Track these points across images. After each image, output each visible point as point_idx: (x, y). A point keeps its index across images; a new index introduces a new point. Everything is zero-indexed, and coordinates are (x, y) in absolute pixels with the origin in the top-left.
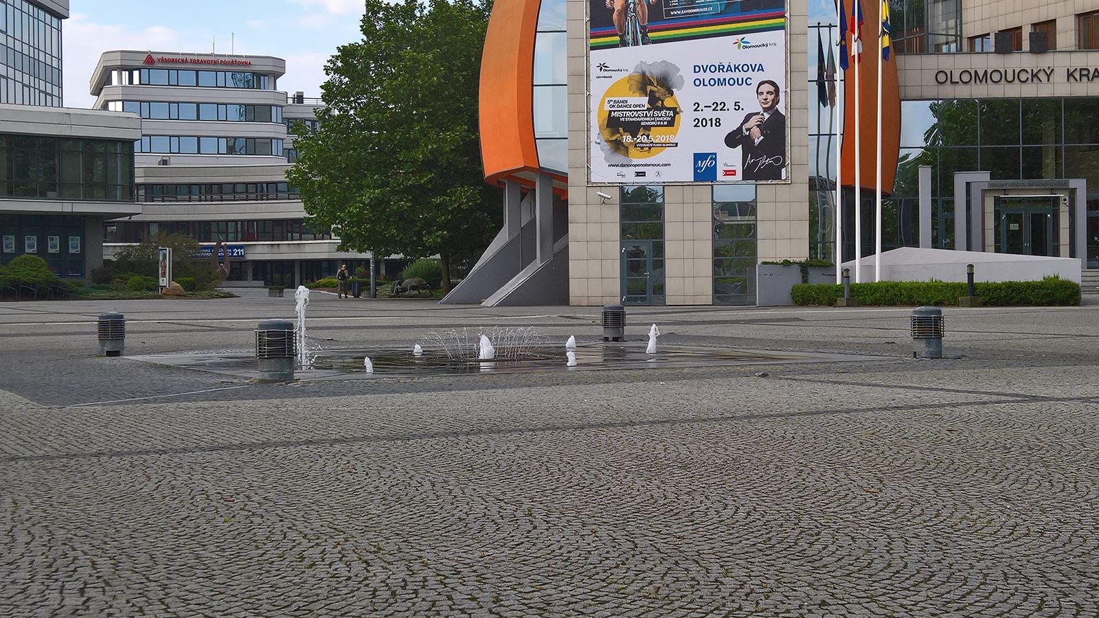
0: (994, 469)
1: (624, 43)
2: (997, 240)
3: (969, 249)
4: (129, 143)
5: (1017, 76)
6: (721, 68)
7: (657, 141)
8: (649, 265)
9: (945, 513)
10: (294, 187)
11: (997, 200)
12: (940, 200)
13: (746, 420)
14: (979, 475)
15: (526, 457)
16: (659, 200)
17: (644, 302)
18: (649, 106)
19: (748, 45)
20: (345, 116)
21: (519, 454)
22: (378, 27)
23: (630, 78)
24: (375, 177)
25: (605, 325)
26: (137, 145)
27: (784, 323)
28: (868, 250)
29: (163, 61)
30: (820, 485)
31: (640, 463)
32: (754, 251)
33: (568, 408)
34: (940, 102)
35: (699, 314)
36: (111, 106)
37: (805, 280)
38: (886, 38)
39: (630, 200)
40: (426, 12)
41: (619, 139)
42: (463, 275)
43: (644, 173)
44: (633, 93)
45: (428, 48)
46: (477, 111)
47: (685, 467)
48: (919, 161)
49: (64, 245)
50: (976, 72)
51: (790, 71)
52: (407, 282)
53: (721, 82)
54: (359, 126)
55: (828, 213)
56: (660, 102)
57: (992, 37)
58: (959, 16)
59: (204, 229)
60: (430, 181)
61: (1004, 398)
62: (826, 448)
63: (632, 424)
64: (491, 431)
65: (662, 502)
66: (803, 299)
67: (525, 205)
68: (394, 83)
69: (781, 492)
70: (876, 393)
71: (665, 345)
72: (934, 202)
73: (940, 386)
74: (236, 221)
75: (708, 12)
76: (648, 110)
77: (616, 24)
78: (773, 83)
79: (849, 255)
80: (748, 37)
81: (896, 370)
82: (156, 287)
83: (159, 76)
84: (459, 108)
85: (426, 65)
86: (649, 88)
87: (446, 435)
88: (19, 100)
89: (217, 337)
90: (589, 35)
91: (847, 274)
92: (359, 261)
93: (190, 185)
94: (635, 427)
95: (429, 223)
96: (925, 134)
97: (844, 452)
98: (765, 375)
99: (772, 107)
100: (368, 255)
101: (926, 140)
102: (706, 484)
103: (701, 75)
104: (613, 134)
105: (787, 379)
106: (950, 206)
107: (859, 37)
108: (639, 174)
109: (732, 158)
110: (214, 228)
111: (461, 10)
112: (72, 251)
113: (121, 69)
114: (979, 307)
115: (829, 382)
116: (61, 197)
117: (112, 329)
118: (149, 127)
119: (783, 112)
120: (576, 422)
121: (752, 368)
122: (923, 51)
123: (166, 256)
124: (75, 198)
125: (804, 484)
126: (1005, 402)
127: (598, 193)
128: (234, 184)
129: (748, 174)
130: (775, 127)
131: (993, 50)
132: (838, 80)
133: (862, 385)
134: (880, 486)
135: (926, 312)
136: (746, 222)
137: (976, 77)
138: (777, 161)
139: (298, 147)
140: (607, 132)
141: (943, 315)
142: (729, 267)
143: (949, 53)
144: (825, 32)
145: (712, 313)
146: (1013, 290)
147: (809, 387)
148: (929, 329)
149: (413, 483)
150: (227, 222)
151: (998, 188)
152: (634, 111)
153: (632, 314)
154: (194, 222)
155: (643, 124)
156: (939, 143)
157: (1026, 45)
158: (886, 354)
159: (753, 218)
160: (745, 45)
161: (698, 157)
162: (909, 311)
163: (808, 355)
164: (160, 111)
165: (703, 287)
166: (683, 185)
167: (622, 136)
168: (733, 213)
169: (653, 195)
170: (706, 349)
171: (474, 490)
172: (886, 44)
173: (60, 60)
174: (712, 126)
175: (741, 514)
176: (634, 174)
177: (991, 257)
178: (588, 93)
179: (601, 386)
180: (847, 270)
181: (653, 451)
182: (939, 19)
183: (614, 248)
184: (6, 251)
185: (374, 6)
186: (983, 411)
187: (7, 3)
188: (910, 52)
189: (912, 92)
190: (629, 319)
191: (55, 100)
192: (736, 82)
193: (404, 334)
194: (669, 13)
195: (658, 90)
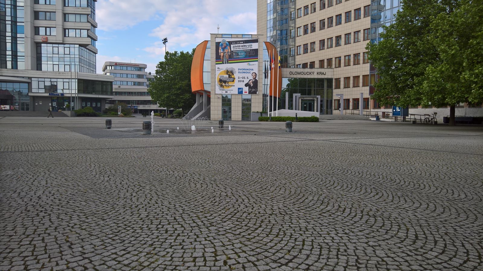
1: (223, 63)
2: (302, 108)
3: (296, 110)
4: (112, 82)
5: (306, 73)
6: (244, 69)
8: (228, 112)
9: (298, 162)
10: (149, 93)
11: (302, 100)
12: (290, 99)
14: (304, 155)
15: (206, 150)
17: (227, 120)
20: (160, 78)
22: (168, 58)
23: (224, 71)
24: (167, 91)
25: (219, 124)
26: (113, 82)
27: (257, 125)
28: (275, 110)
29: (119, 64)
30: (271, 156)
32: (250, 109)
34: (290, 78)
35: (239, 122)
36: (107, 74)
37: (261, 116)
39: (224, 98)
40: (179, 55)
42: (187, 113)
45: (179, 63)
46: (190, 77)
48: (286, 91)
49: (96, 105)
51: (259, 71)
52: (174, 115)
53: (244, 72)
54: (163, 79)
55: (266, 102)
57: (302, 65)
58: (295, 60)
59: (128, 102)
60: (180, 92)
66: (261, 120)
67: (201, 98)
68: (172, 70)
71: (232, 128)
74: (135, 100)
75: (241, 57)
77: (221, 59)
78: (255, 73)
79: (271, 111)
80: (250, 63)
81: (282, 134)
82: (118, 114)
83: (118, 68)
85: (179, 67)
88: (86, 72)
89: (132, 125)
90: (215, 61)
91: (270, 115)
92: (163, 110)
93: (125, 92)
95: (179, 102)
96: (287, 85)
98: (255, 135)
99: (255, 78)
100: (165, 108)
103: (240, 71)
105: (260, 136)
106: (292, 101)
107: (274, 64)
108: (226, 92)
109: (246, 89)
110: (130, 102)
111: (187, 55)
112: (98, 106)
113: (109, 66)
114: (298, 122)
115: (269, 136)
116: (96, 94)
117: (109, 123)
118: (116, 79)
119: (257, 79)
122: (287, 67)
123: (120, 108)
124: (99, 94)
127: (217, 96)
128: (135, 92)
129: (250, 93)
130: (256, 83)
131: (302, 67)
132: (269, 73)
133: (276, 137)
134: (284, 157)
135: (288, 123)
136: (249, 103)
137: (298, 73)
138: (256, 90)
139: (150, 84)
140: (219, 83)
141: (292, 123)
142: (245, 113)
143: (292, 68)
144: (266, 62)
145: (241, 122)
146: (305, 119)
147: (265, 137)
148: (289, 126)
149: (181, 155)
150: (133, 100)
151: (302, 97)
154: (126, 100)
156: (290, 87)
157: (309, 67)
158: (280, 131)
159: (251, 102)
161: (239, 89)
162: (284, 123)
163: (263, 131)
164: (118, 75)
165: (240, 117)
166: (235, 95)
168: (246, 101)
169: (229, 97)
170: (241, 129)
172: (280, 65)
173: (95, 63)
174: (242, 82)
175: (255, 162)
177: (300, 112)
178: (215, 74)
182: (290, 60)
183: (220, 108)
184: (83, 106)
185: (167, 53)
186: (303, 142)
187: (83, 50)
188: (284, 67)
189: (284, 76)
190: (224, 123)
191: (94, 72)
192: (247, 72)
193: (174, 125)
194: (233, 57)
195: (231, 74)
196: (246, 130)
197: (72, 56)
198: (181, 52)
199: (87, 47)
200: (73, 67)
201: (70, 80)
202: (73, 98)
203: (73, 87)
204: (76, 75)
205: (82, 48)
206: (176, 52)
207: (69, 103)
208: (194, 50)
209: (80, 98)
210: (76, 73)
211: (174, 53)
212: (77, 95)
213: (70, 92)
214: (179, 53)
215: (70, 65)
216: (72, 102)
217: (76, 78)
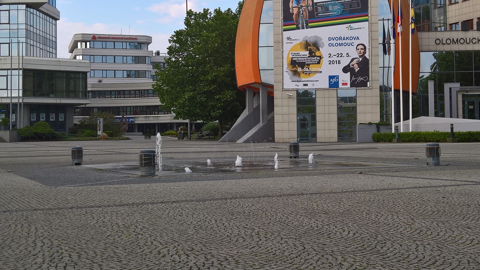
0: (463, 214)
1: (298, 28)
2: (464, 113)
3: (451, 117)
4: (85, 73)
5: (471, 41)
6: (340, 38)
7: (313, 70)
8: (310, 124)
9: (441, 234)
10: (156, 92)
11: (463, 96)
12: (438, 95)
13: (353, 193)
14: (456, 217)
15: (256, 209)
16: (314, 96)
17: (308, 141)
18: (309, 55)
19: (352, 28)
20: (177, 61)
21: (253, 207)
22: (191, 23)
23: (301, 43)
24: (190, 87)
25: (290, 151)
26: (88, 74)
27: (369, 150)
28: (406, 118)
29: (100, 38)
30: (386, 221)
31: (306, 211)
32: (355, 118)
33: (274, 187)
34: (437, 52)
35: (332, 146)
36: (78, 57)
37: (378, 131)
38: (413, 24)
39: (301, 96)
40: (212, 16)
41: (296, 70)
42: (228, 129)
43: (307, 84)
44: (302, 50)
45: (213, 31)
46: (234, 58)
47: (326, 213)
48: (428, 78)
49: (57, 117)
50: (453, 39)
51: (371, 39)
52: (204, 133)
53: (341, 45)
54: (183, 65)
55: (388, 102)
56: (314, 53)
57: (460, 24)
58: (445, 15)
59: (117, 110)
60: (214, 89)
61: (467, 183)
62: (389, 205)
63: (303, 194)
64: (241, 197)
65: (316, 229)
66: (377, 139)
67: (255, 99)
68: (199, 47)
69: (368, 224)
70: (410, 181)
71: (317, 160)
72: (435, 96)
73: (439, 178)
74: (130, 107)
75: (335, 14)
76: (309, 57)
77: (294, 20)
78: (363, 45)
79: (398, 120)
80: (352, 25)
81: (419, 171)
82: (96, 135)
83: (98, 44)
84: (227, 57)
86: (309, 47)
87: (221, 199)
88: (38, 55)
89: (123, 157)
90: (283, 24)
91: (397, 128)
92: (183, 124)
93: (111, 91)
94: (304, 196)
95: (213, 107)
96: (431, 67)
97: (396, 207)
98: (361, 173)
99: (363, 55)
100: (187, 121)
101: (431, 69)
102: (335, 221)
103: (332, 42)
104: (293, 68)
105: (371, 175)
106: (442, 98)
107: (401, 24)
108: (305, 85)
109: (346, 78)
110: (121, 109)
111: (227, 14)
113: (82, 41)
114: (456, 142)
115: (389, 176)
116: (56, 97)
117: (78, 153)
118: (94, 67)
119: (368, 57)
120: (278, 194)
121: (355, 170)
122: (429, 30)
123: (101, 122)
124: (62, 97)
125: (379, 221)
126: (468, 185)
127: (287, 93)
128: (130, 91)
129: (353, 85)
130: (364, 64)
131: (460, 29)
132: (392, 43)
133: (404, 177)
134: (413, 222)
135: (432, 145)
136: (352, 106)
137: (453, 42)
139: (157, 74)
140: (291, 67)
141: (440, 146)
142: (344, 125)
143: (441, 31)
144: (386, 22)
145: (337, 146)
146: (471, 135)
147: (380, 178)
148: (434, 152)
149: (208, 220)
150: (127, 107)
151: (464, 90)
152: (303, 57)
153: (302, 146)
154: (112, 107)
155: (306, 63)
156: (437, 70)
157: (475, 27)
158: (415, 164)
159: (355, 104)
160: (351, 28)
161: (331, 77)
162: (424, 145)
164: (98, 59)
165: (334, 134)
166: (324, 89)
167: (297, 68)
168: (346, 102)
169: (311, 94)
170: (334, 161)
171: (234, 223)
173: (56, 38)
174: (336, 64)
175: (351, 234)
176: (303, 85)
177: (461, 120)
178: (282, 50)
179: (289, 178)
180: (397, 127)
181: (312, 206)
182: (436, 16)
183: (294, 118)
184: (32, 120)
185: (190, 13)
186: (459, 188)
187: (33, 14)
188: (424, 31)
189: (425, 48)
190: (301, 148)
191: (54, 55)
192: (347, 44)
193: (202, 155)
194: (317, 15)
195: (313, 48)
196: (344, 162)
197: (12, 27)
198: (216, 10)
199: (41, 8)
200: (14, 46)
201: (9, 71)
202: (15, 105)
203: (15, 85)
204: (21, 62)
205: (32, 10)
206: (206, 11)
207: (8, 116)
208: (241, 5)
209: (26, 105)
210: (21, 58)
211: (202, 12)
212: (21, 101)
213: (9, 96)
214: (213, 12)
215: (9, 44)
216: (13, 113)
217: (21, 67)
